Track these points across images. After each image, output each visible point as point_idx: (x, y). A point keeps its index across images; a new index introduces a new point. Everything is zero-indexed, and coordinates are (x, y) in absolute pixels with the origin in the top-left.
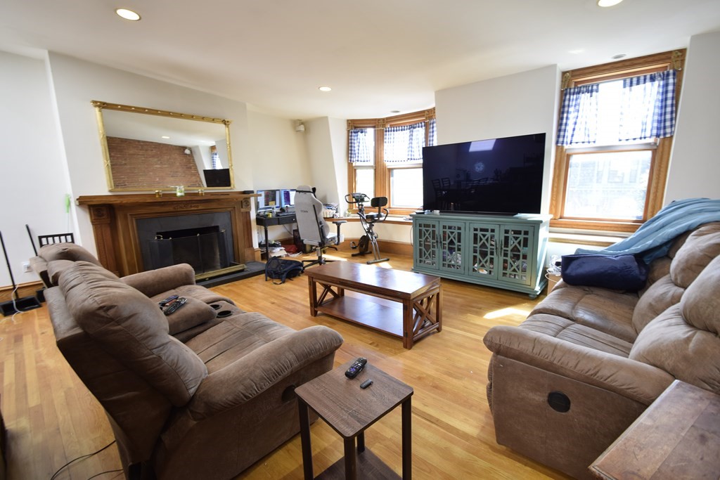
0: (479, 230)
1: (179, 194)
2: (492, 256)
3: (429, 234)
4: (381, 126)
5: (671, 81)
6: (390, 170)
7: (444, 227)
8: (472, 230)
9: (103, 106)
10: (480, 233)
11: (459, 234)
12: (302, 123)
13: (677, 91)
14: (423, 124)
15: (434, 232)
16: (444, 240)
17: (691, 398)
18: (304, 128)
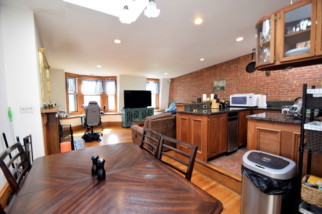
6: (83, 95)
8: (141, 111)
11: (138, 113)
14: (101, 81)
15: (131, 114)
16: (135, 115)
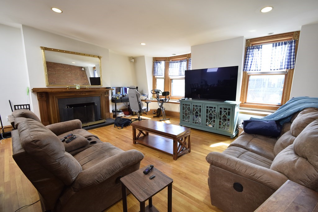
0: (209, 107)
1: (77, 88)
2: (214, 119)
3: (187, 109)
4: (168, 60)
5: (293, 45)
6: (171, 80)
7: (194, 106)
8: (206, 107)
9: (45, 49)
10: (209, 109)
11: (200, 109)
12: (133, 58)
13: (296, 49)
14: (186, 60)
15: (189, 107)
16: (194, 111)
17: (294, 189)
18: (134, 60)
